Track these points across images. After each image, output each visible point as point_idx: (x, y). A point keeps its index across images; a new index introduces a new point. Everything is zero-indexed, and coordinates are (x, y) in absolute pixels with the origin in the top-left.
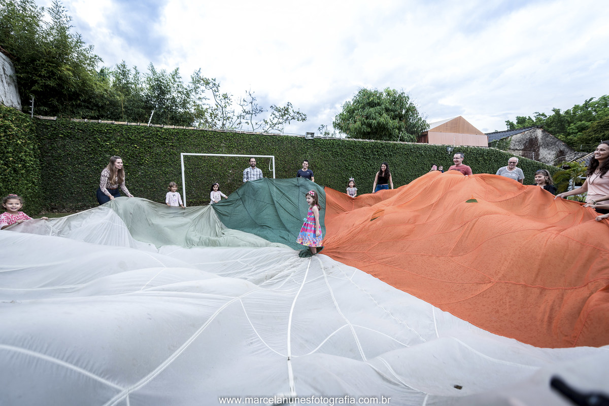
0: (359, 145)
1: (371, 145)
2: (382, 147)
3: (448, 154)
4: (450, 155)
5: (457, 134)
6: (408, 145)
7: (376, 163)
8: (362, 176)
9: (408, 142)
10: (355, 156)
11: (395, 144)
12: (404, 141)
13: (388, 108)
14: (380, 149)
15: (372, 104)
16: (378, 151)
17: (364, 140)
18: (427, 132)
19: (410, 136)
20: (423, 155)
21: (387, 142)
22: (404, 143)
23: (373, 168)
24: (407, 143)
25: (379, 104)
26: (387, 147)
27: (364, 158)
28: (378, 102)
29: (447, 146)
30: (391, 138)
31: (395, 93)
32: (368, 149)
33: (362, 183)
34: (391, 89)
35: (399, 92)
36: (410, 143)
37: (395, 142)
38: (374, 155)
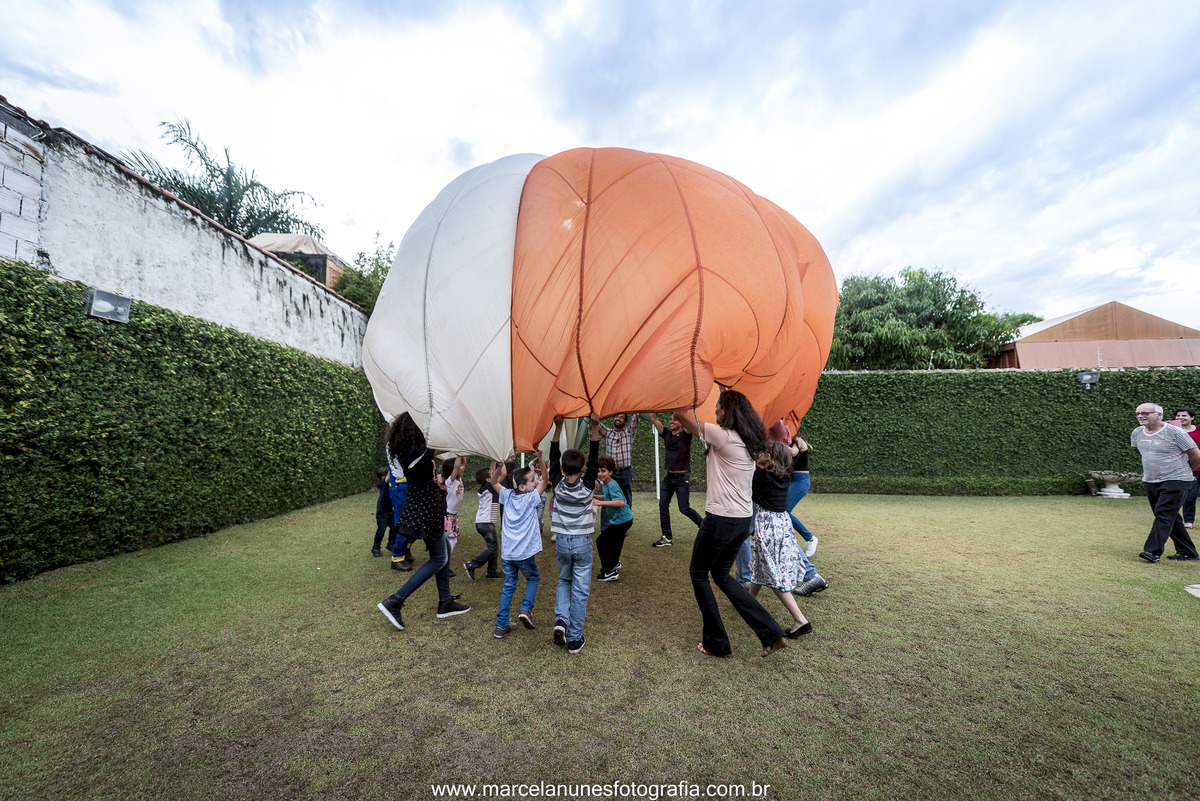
0: (832, 383)
1: (862, 381)
2: (889, 383)
3: (1084, 388)
4: (1090, 391)
5: (1112, 342)
6: (960, 376)
7: (877, 416)
8: (845, 441)
9: (958, 368)
10: (826, 403)
11: (922, 375)
12: (948, 368)
13: (904, 307)
14: (884, 386)
15: (867, 304)
16: (878, 392)
17: (846, 372)
18: (1014, 343)
19: (962, 357)
20: (1003, 395)
21: (901, 372)
22: (947, 371)
23: (870, 426)
24: (954, 371)
25: (882, 301)
26: (903, 382)
27: (847, 406)
28: (879, 298)
29: (1077, 372)
30: (913, 363)
31: (923, 274)
32: (853, 388)
33: (846, 455)
34: (915, 268)
35: (931, 273)
36: (964, 371)
37: (921, 372)
38: (872, 399)
